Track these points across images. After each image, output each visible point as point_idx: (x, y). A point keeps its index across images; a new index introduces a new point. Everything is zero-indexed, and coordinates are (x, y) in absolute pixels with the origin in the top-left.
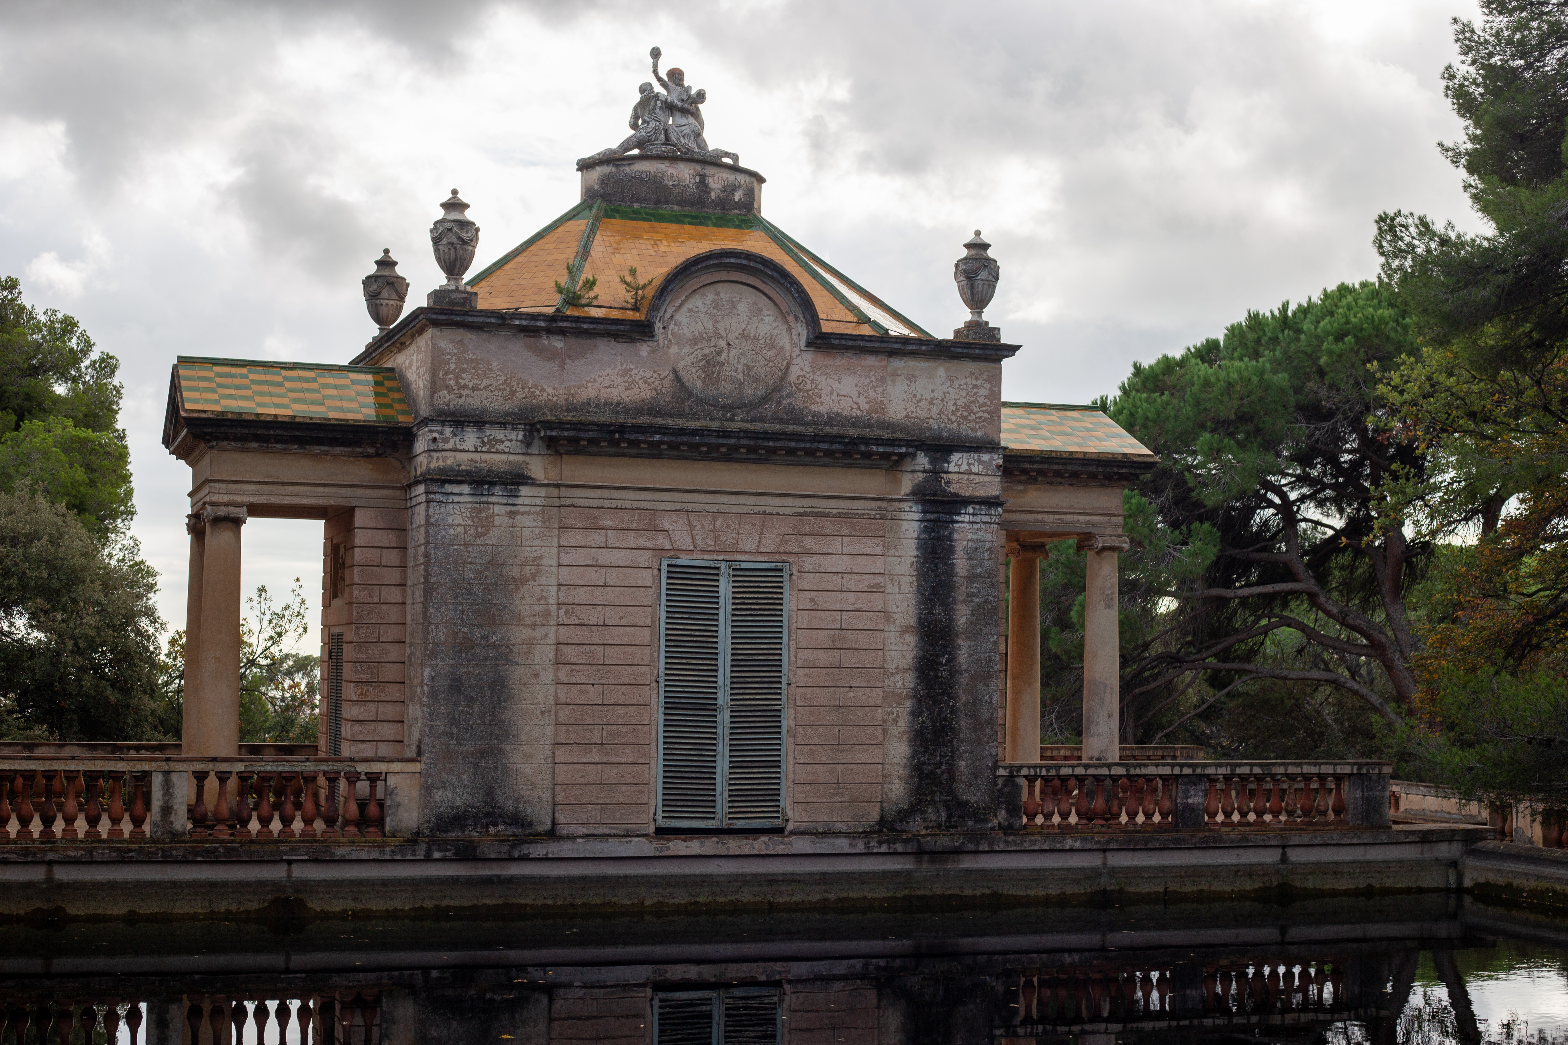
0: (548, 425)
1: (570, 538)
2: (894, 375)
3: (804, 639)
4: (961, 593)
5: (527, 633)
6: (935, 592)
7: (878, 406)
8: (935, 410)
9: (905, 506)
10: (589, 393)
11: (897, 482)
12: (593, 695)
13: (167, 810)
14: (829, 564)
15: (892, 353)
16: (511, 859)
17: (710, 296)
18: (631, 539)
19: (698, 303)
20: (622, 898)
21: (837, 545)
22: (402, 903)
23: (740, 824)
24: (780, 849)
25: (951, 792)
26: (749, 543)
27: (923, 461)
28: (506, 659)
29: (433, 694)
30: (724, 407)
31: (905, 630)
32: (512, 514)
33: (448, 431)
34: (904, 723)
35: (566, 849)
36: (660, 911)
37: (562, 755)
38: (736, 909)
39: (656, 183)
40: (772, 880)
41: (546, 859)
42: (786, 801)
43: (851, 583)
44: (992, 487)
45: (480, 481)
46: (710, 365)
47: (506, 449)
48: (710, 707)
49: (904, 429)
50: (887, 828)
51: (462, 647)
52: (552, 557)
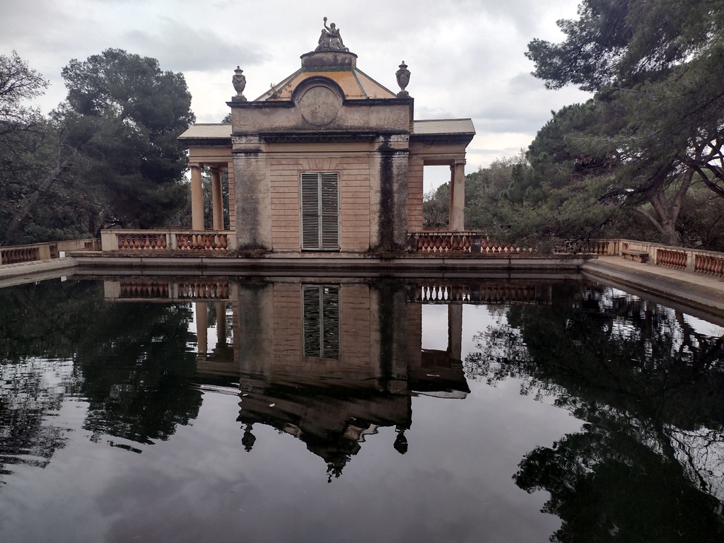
0: (265, 134)
1: (274, 167)
2: (372, 112)
3: (344, 195)
4: (395, 180)
5: (263, 195)
6: (386, 180)
7: (367, 122)
8: (386, 122)
9: (376, 153)
10: (277, 124)
11: (374, 146)
12: (282, 212)
13: (170, 244)
14: (351, 172)
15: (371, 105)
16: (260, 258)
17: (313, 91)
18: (291, 167)
19: (309, 94)
21: (354, 166)
23: (326, 249)
24: (338, 256)
25: (392, 240)
26: (326, 167)
27: (382, 138)
28: (257, 203)
29: (238, 213)
30: (318, 126)
31: (377, 192)
32: (257, 161)
33: (237, 138)
34: (377, 219)
35: (275, 255)
37: (274, 229)
41: (269, 258)
42: (340, 242)
43: (358, 177)
44: (406, 146)
45: (247, 152)
46: (314, 113)
47: (254, 143)
48: (316, 215)
49: (375, 129)
50: (371, 251)
51: (245, 200)
52: (268, 173)
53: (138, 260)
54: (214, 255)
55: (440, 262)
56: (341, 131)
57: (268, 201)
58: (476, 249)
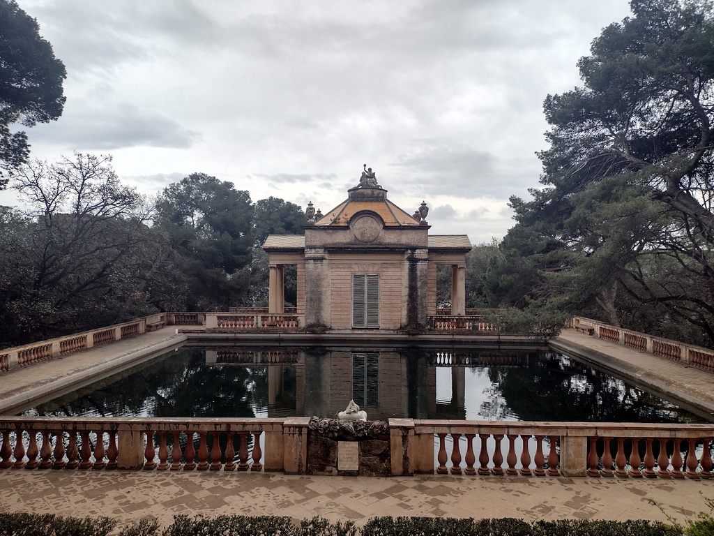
0: (329, 248)
1: (334, 270)
2: (403, 234)
3: (383, 289)
4: (419, 279)
5: (325, 289)
6: (412, 279)
7: (400, 241)
8: (412, 241)
9: (405, 261)
10: (337, 241)
11: (403, 256)
12: (339, 301)
13: (257, 323)
14: (388, 274)
15: (402, 229)
16: (322, 333)
17: (362, 219)
18: (346, 270)
19: (359, 221)
21: (390, 270)
23: (369, 327)
24: (378, 333)
25: (417, 321)
26: (371, 270)
27: (409, 251)
28: (321, 294)
29: (307, 301)
30: (365, 242)
31: (406, 287)
32: (322, 266)
33: (308, 249)
34: (406, 307)
35: (333, 332)
37: (332, 313)
39: (363, 194)
41: (329, 334)
42: (380, 323)
43: (393, 278)
44: (426, 257)
45: (315, 259)
46: (362, 234)
47: (320, 253)
48: (363, 304)
49: (405, 245)
50: (402, 329)
51: (312, 292)
52: (329, 275)
53: (233, 335)
54: (289, 332)
55: (451, 337)
56: (381, 246)
58: (475, 328)
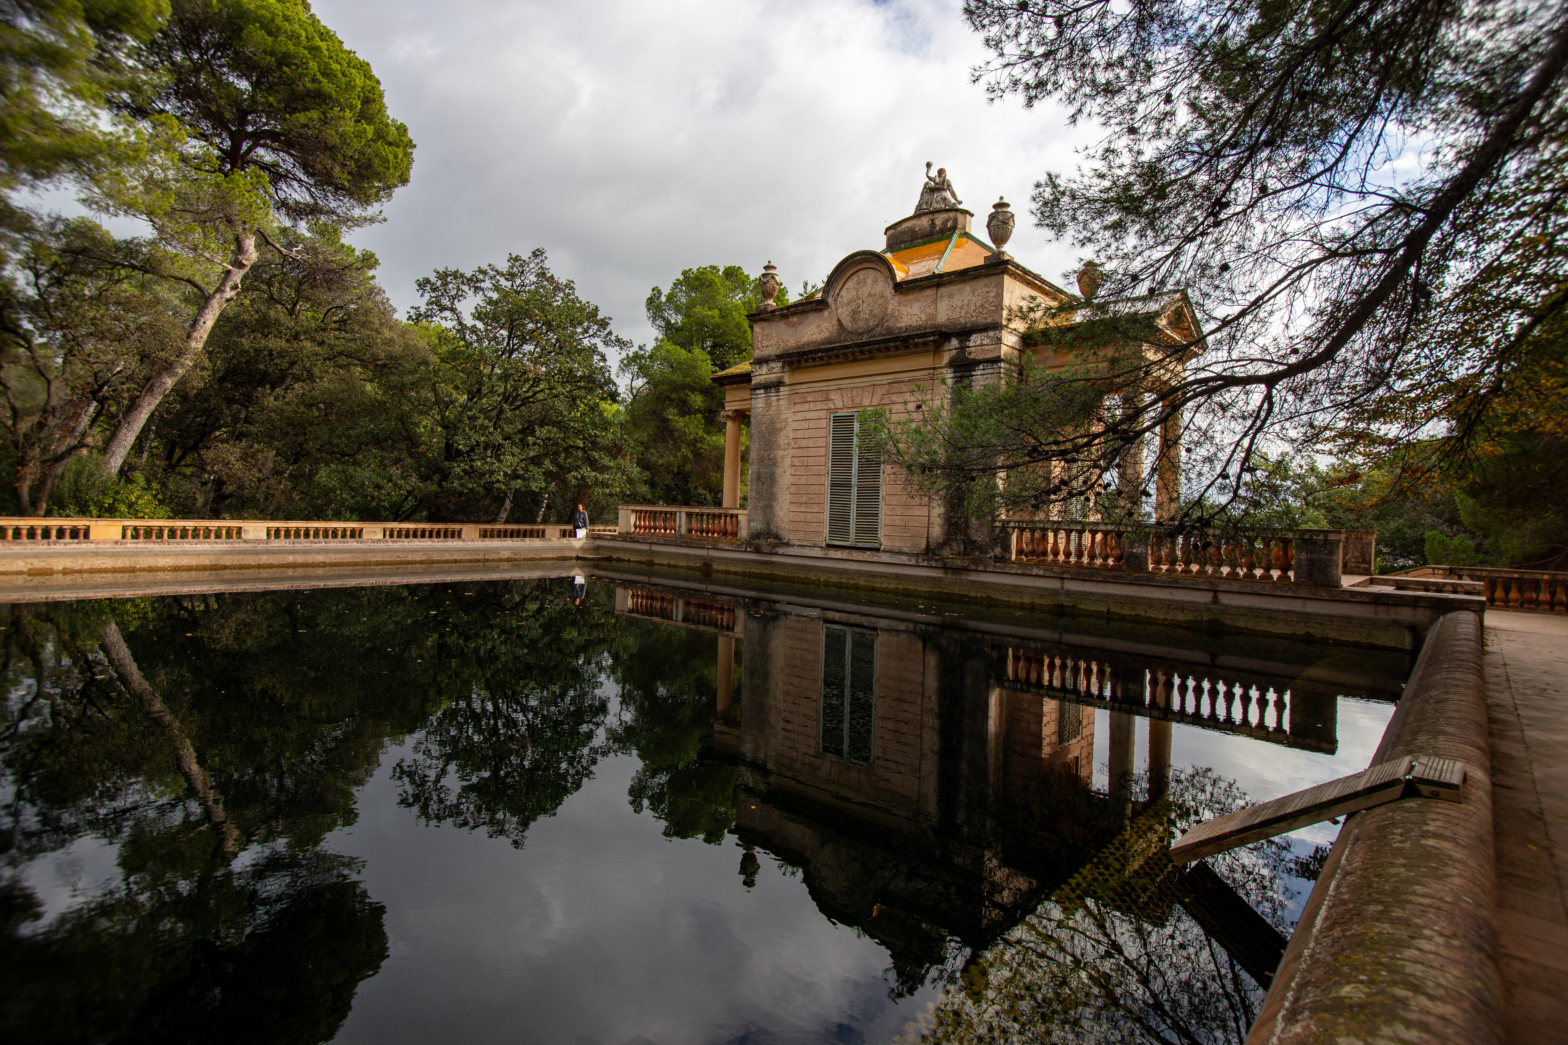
0: (791, 357)
1: (798, 408)
2: (941, 297)
5: (782, 453)
7: (932, 317)
8: (963, 312)
9: (945, 370)
10: (805, 340)
11: (941, 357)
12: (803, 480)
15: (938, 286)
16: (773, 554)
17: (855, 277)
18: (819, 406)
19: (849, 283)
20: (812, 576)
22: (739, 569)
23: (860, 545)
24: (876, 559)
25: (966, 534)
26: (867, 402)
27: (955, 343)
28: (775, 465)
30: (858, 333)
32: (778, 400)
35: (791, 551)
36: (827, 584)
37: (792, 508)
38: (857, 588)
39: (910, 231)
40: (873, 575)
41: (784, 555)
42: (881, 534)
44: (996, 351)
45: (767, 387)
46: (855, 314)
47: (776, 371)
48: (849, 486)
49: (945, 326)
50: (930, 552)
51: (763, 460)
52: (791, 417)
53: (646, 547)
54: (720, 546)
57: (788, 461)
